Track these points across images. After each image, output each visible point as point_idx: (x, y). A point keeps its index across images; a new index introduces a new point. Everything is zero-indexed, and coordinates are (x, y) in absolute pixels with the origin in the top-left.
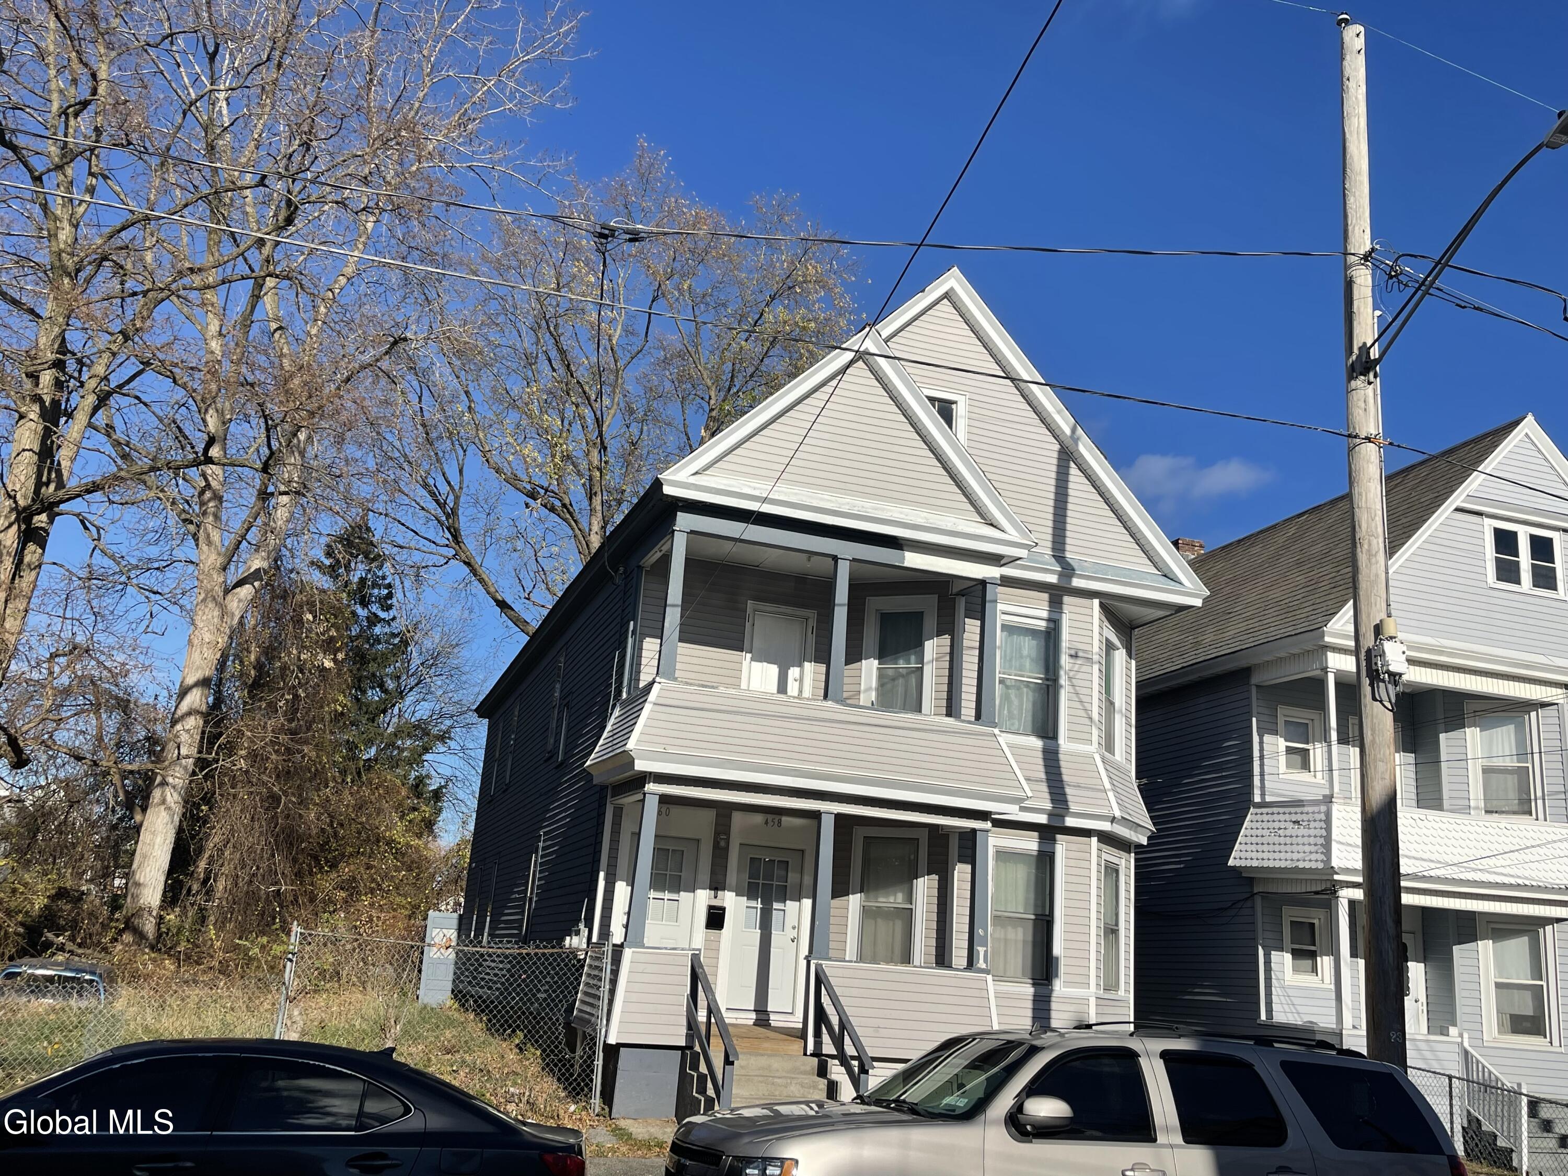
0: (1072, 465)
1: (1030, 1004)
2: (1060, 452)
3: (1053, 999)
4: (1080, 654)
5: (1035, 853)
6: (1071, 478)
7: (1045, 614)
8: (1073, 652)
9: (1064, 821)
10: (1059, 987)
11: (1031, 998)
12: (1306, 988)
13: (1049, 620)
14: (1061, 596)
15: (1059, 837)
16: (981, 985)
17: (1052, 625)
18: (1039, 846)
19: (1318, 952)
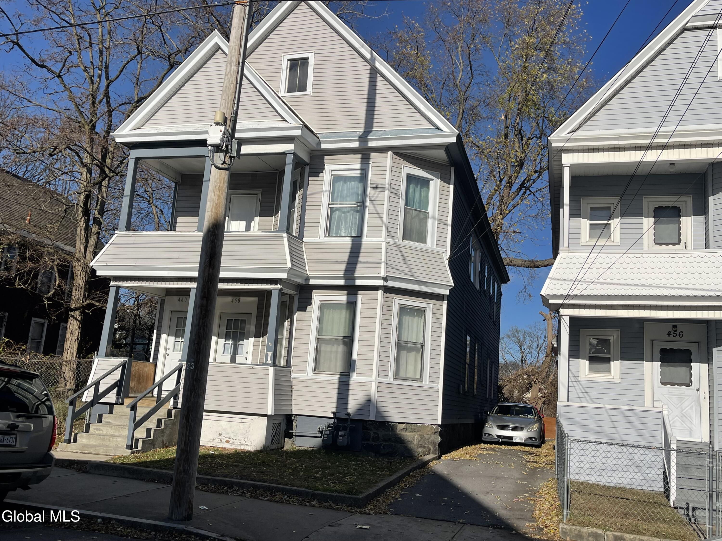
0: (378, 75)
1: (336, 386)
2: (371, 69)
3: (351, 383)
4: (379, 186)
5: (345, 302)
6: (378, 83)
7: (358, 166)
8: (374, 186)
9: (355, 282)
10: (354, 378)
11: (337, 382)
12: (601, 382)
13: (361, 169)
14: (369, 155)
15: (360, 292)
16: (265, 372)
17: (363, 172)
18: (347, 298)
19: (611, 359)
